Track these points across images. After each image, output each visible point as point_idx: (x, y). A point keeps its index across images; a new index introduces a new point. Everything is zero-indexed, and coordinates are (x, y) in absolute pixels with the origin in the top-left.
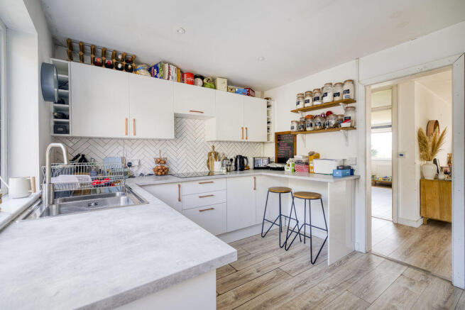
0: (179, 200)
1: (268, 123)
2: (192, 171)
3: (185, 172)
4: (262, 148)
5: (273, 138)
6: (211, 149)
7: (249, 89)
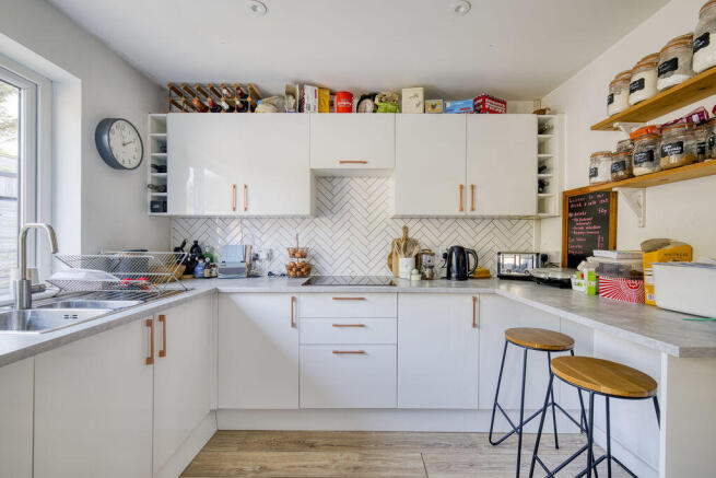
0: (293, 325)
1: (542, 169)
2: (360, 274)
3: (346, 274)
4: (533, 232)
5: (555, 205)
6: (401, 234)
7: (484, 97)
